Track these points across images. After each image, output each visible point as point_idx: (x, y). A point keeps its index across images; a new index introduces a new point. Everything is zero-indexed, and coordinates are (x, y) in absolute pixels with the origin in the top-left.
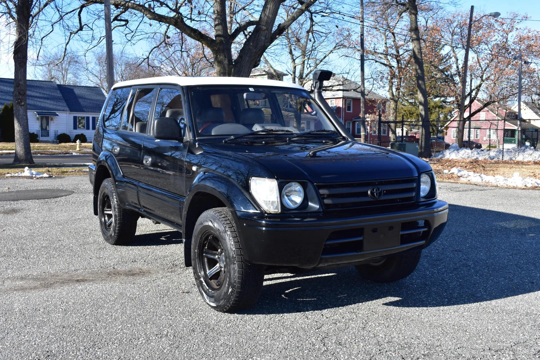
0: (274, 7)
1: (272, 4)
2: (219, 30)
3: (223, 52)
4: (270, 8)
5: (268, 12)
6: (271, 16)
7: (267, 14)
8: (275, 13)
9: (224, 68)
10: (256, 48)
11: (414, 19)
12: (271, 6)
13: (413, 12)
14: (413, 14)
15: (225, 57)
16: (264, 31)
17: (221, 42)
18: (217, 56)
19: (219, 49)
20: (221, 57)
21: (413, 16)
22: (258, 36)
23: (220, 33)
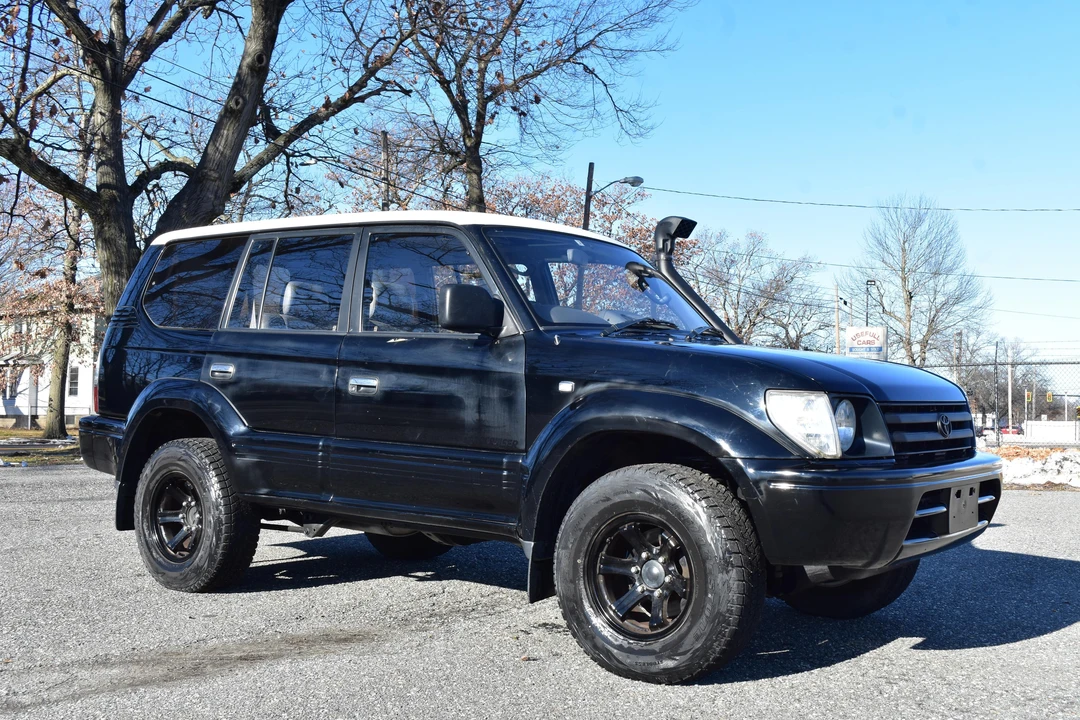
0: (235, 135)
1: (231, 129)
2: (107, 174)
3: (117, 221)
4: (227, 136)
5: (223, 142)
6: (228, 152)
7: (221, 148)
8: (238, 147)
9: (118, 254)
10: (194, 215)
11: (475, 182)
12: (231, 134)
13: (474, 168)
14: (475, 172)
15: (121, 231)
16: (213, 181)
17: (113, 200)
18: (103, 227)
19: (107, 214)
20: (111, 231)
21: (475, 176)
22: (201, 191)
23: (108, 179)
